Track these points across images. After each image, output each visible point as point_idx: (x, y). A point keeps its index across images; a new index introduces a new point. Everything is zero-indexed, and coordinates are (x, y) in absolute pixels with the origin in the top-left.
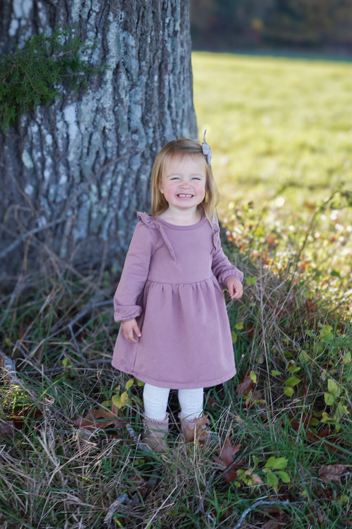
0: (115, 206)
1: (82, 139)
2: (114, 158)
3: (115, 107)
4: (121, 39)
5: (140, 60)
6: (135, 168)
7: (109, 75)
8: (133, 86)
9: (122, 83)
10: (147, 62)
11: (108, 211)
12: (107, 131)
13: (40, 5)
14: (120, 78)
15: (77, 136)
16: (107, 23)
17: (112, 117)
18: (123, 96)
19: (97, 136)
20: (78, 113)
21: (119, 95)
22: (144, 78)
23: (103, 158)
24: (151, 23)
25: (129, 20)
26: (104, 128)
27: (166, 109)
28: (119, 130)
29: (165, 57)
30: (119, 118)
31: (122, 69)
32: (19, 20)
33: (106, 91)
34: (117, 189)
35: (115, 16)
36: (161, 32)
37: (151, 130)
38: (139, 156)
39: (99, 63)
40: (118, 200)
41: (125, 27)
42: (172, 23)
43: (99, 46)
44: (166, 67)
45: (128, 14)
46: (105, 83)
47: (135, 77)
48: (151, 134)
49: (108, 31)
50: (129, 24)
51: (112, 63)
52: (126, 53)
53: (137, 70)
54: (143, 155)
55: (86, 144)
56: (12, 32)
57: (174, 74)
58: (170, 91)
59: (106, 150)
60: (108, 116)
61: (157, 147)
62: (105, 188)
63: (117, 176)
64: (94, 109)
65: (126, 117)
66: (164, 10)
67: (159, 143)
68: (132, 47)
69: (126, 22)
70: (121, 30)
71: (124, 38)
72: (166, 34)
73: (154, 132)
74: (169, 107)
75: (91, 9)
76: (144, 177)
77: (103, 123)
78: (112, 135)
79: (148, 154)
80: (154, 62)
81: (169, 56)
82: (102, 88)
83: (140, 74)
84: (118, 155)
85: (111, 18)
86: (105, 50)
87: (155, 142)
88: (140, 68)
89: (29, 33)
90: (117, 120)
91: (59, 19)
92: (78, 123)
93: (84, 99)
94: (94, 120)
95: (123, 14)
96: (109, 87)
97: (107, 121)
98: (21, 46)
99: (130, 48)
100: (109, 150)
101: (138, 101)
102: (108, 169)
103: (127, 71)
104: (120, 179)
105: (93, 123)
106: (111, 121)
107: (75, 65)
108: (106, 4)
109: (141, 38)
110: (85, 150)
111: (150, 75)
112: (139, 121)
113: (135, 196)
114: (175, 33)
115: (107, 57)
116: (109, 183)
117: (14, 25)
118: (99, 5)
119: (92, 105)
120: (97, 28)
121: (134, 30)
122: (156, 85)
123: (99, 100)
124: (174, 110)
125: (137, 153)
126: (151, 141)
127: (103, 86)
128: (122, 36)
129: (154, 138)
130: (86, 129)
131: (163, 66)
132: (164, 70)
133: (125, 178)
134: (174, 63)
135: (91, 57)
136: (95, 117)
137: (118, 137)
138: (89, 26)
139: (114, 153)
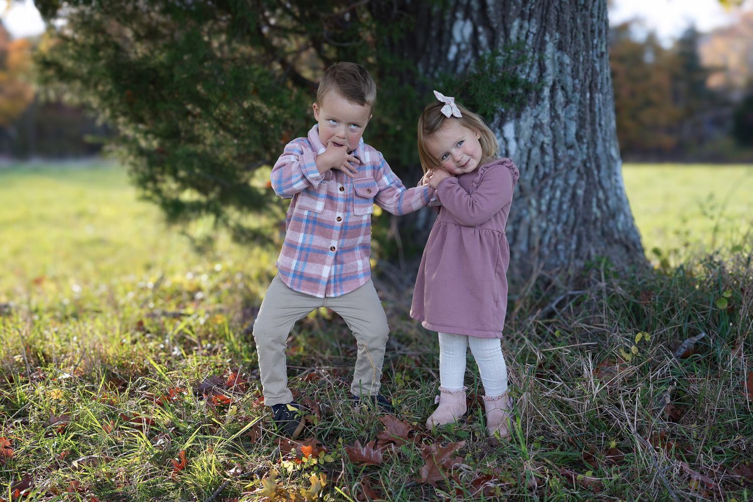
0: (554, 220)
1: (521, 155)
2: (552, 172)
3: (551, 123)
4: (556, 58)
5: (574, 78)
6: (572, 182)
7: (546, 92)
8: (568, 102)
9: (558, 100)
10: (580, 80)
11: (548, 226)
12: (545, 146)
13: (480, 29)
14: (557, 94)
15: (516, 151)
16: (543, 43)
17: (550, 132)
18: (560, 112)
19: (536, 151)
20: (517, 130)
21: (556, 111)
22: (578, 95)
23: (541, 173)
24: (582, 43)
25: (563, 40)
26: (543, 143)
27: (597, 126)
28: (557, 145)
29: (595, 76)
30: (556, 133)
31: (558, 86)
32: (459, 45)
33: (543, 108)
34: (555, 203)
35: (551, 36)
36: (591, 52)
37: (585, 146)
38: (575, 170)
39: (537, 81)
40: (556, 213)
41: (560, 47)
42: (599, 45)
43: (536, 65)
44: (596, 86)
45: (562, 34)
46: (543, 100)
47: (570, 94)
48: (585, 150)
49: (545, 50)
50: (564, 44)
51: (549, 79)
52: (561, 71)
53: (572, 87)
54: (578, 171)
55: (525, 159)
56: (451, 56)
57: (602, 93)
58: (600, 109)
59: (544, 164)
60: (545, 131)
61: (590, 163)
62: (544, 202)
63: (555, 191)
64: (532, 125)
65: (562, 132)
66: (592, 31)
67: (593, 159)
68: (567, 65)
69: (560, 42)
70: (556, 50)
71: (559, 58)
72: (595, 54)
73: (588, 148)
74: (600, 125)
75: (529, 31)
76: (580, 192)
77: (542, 138)
78: (549, 150)
79: (582, 170)
80: (585, 80)
81: (597, 76)
82: (539, 105)
83: (574, 91)
84: (556, 170)
85: (547, 38)
86: (542, 69)
87: (589, 158)
88: (574, 86)
89: (468, 56)
90: (554, 136)
91: (499, 41)
92: (517, 139)
93: (523, 116)
94: (532, 137)
95: (557, 35)
96: (547, 103)
97: (545, 136)
98: (460, 68)
99: (565, 66)
100: (548, 165)
101: (573, 117)
102: (547, 183)
103: (563, 88)
104: (558, 194)
105: (531, 140)
106: (548, 136)
107: (514, 83)
108: (541, 26)
109: (575, 57)
110: (524, 166)
111: (583, 94)
112: (574, 136)
113: (572, 210)
114: (602, 54)
115: (544, 75)
116: (547, 197)
117: (454, 50)
118: (536, 26)
119: (531, 121)
120: (534, 48)
121: (568, 49)
122: (588, 102)
123: (536, 117)
124: (604, 128)
125: (573, 168)
126: (585, 157)
127: (540, 103)
128: (557, 55)
129: (588, 154)
130: (525, 144)
131: (593, 85)
132: (594, 89)
133: (564, 192)
134: (602, 83)
135: (528, 75)
136: (533, 132)
137: (555, 151)
138: (527, 47)
139: (553, 167)
